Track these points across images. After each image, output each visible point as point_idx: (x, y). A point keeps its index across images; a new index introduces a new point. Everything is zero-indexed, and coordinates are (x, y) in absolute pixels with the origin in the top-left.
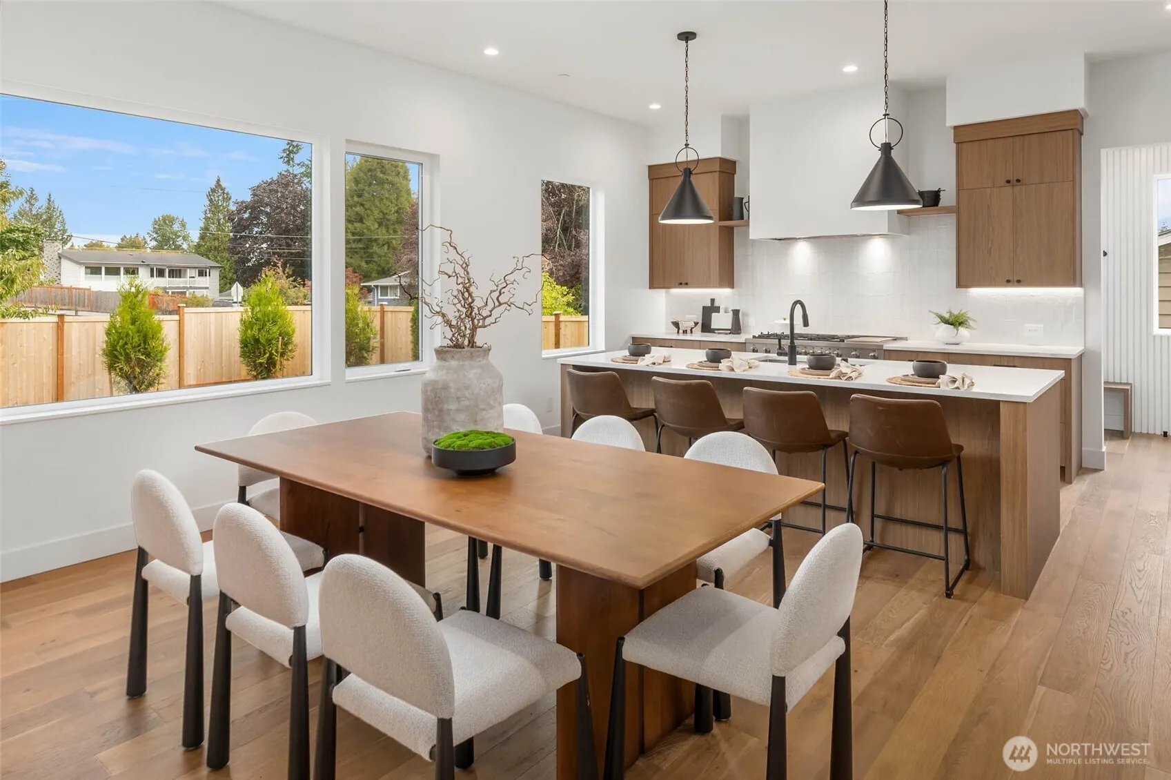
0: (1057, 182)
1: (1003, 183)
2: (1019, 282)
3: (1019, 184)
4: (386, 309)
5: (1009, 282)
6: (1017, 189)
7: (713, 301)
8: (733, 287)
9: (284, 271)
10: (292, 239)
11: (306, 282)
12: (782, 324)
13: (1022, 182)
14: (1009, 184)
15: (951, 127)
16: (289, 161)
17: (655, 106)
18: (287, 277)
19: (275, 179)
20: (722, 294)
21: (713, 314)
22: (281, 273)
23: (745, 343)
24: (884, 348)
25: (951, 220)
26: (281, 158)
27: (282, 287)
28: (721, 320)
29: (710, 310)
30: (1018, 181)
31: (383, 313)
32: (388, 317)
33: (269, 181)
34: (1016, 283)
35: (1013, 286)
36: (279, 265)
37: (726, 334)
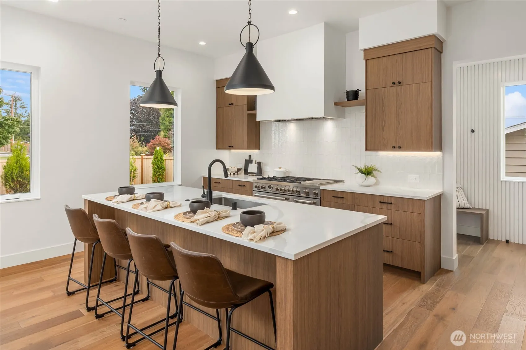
0: (422, 83)
1: (391, 85)
2: (400, 148)
3: (400, 84)
4: (144, 157)
5: (394, 148)
6: (399, 88)
7: (250, 156)
8: (259, 149)
9: (137, 139)
10: (143, 125)
11: (147, 144)
12: (278, 171)
13: (402, 83)
14: (394, 85)
15: (361, 50)
16: (144, 90)
17: (202, 43)
18: (138, 142)
19: (136, 98)
20: (254, 153)
21: (249, 164)
22: (136, 140)
23: (253, 182)
24: (320, 188)
25: (363, 109)
26: (141, 89)
27: (136, 146)
28: (253, 168)
29: (248, 161)
30: (400, 83)
31: (143, 159)
32: (145, 161)
33: (134, 99)
34: (398, 149)
35: (397, 150)
36: (135, 136)
37: (254, 176)
